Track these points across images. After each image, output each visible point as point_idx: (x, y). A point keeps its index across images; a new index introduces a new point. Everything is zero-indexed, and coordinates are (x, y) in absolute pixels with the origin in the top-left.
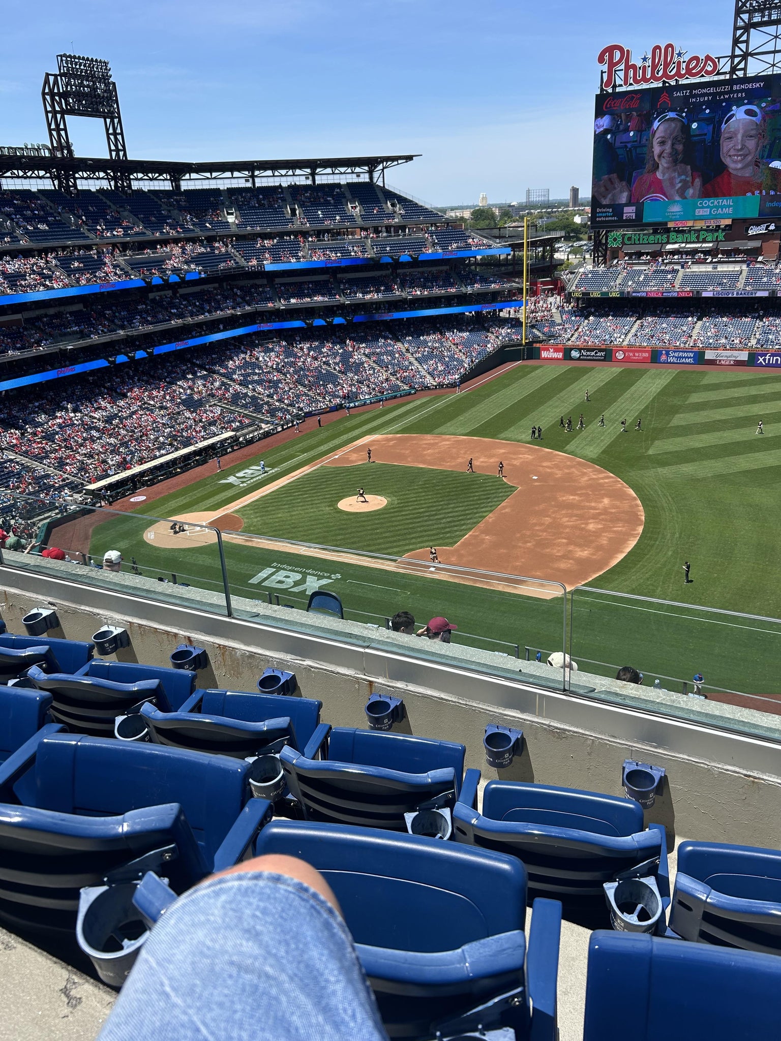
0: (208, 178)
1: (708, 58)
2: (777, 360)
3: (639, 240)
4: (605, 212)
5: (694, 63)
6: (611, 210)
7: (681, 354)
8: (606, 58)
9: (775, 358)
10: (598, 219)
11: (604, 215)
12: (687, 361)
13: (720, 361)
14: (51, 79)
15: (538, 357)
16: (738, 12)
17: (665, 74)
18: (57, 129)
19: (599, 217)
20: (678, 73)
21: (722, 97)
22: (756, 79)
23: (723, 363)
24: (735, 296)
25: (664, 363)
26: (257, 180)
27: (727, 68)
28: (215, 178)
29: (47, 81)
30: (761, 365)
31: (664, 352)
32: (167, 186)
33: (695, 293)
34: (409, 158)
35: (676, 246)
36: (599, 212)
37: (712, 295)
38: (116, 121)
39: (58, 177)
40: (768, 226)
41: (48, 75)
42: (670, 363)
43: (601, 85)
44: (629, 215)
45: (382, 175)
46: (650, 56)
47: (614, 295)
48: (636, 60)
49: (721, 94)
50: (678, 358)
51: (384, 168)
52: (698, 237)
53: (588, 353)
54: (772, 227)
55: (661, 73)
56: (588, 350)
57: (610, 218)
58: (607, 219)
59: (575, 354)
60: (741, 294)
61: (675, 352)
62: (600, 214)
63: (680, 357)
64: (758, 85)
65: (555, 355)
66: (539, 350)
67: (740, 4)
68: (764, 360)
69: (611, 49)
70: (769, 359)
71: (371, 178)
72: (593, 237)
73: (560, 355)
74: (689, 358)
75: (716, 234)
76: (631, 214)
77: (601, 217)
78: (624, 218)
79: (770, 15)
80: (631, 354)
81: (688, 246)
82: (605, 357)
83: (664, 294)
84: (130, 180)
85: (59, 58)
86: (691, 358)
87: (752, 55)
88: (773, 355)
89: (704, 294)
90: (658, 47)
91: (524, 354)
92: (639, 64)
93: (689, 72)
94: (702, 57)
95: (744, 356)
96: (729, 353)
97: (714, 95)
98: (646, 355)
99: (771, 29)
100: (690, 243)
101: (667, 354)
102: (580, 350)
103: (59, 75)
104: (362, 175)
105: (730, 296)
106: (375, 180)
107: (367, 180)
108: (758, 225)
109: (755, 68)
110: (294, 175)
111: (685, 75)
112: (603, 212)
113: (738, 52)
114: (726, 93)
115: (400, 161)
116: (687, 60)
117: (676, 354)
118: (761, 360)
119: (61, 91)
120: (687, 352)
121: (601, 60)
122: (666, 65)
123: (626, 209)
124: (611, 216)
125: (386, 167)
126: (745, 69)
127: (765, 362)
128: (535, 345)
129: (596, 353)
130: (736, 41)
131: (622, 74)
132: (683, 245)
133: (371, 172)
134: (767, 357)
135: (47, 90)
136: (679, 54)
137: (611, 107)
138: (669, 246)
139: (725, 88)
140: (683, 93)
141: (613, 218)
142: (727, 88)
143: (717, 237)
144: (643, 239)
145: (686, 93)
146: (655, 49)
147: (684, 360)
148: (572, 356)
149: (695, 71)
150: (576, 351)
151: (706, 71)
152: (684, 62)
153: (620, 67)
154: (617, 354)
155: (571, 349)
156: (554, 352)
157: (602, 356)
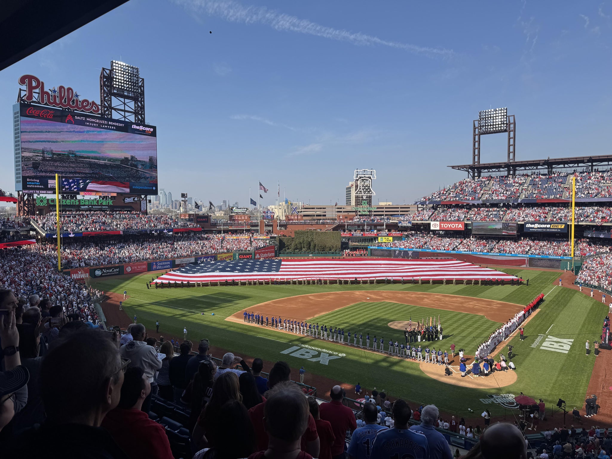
1: (93, 103)
4: (34, 182)
5: (84, 104)
6: (38, 181)
8: (27, 81)
9: (205, 259)
10: (28, 186)
11: (33, 183)
13: (183, 264)
17: (68, 104)
19: (29, 185)
20: (77, 106)
21: (103, 126)
22: (118, 121)
25: (155, 270)
31: (154, 263)
35: (87, 207)
36: (29, 182)
40: (134, 199)
42: (158, 269)
43: (20, 97)
44: (52, 185)
49: (103, 124)
53: (108, 271)
55: (66, 103)
57: (38, 186)
58: (36, 186)
59: (98, 273)
61: (160, 262)
62: (30, 183)
64: (120, 125)
68: (201, 261)
69: (30, 78)
73: (87, 275)
74: (167, 265)
77: (31, 185)
78: (49, 187)
80: (136, 268)
81: (94, 207)
82: (119, 272)
87: (115, 109)
92: (50, 92)
93: (84, 108)
97: (98, 124)
98: (145, 267)
99: (122, 99)
101: (156, 264)
102: (101, 269)
108: (129, 198)
109: (115, 115)
111: (80, 108)
112: (32, 182)
114: (106, 125)
117: (161, 264)
121: (22, 81)
122: (69, 100)
123: (50, 181)
124: (38, 185)
129: (113, 270)
130: (103, 100)
132: (90, 207)
136: (77, 96)
137: (32, 113)
138: (82, 207)
139: (104, 122)
140: (81, 118)
141: (41, 187)
142: (106, 122)
143: (108, 202)
144: (63, 202)
145: (83, 118)
146: (61, 88)
147: (165, 267)
148: (96, 274)
149: (87, 108)
150: (99, 271)
151: (93, 110)
152: (80, 101)
153: (37, 90)
154: (127, 269)
155: (95, 270)
156: (82, 274)
157: (117, 271)
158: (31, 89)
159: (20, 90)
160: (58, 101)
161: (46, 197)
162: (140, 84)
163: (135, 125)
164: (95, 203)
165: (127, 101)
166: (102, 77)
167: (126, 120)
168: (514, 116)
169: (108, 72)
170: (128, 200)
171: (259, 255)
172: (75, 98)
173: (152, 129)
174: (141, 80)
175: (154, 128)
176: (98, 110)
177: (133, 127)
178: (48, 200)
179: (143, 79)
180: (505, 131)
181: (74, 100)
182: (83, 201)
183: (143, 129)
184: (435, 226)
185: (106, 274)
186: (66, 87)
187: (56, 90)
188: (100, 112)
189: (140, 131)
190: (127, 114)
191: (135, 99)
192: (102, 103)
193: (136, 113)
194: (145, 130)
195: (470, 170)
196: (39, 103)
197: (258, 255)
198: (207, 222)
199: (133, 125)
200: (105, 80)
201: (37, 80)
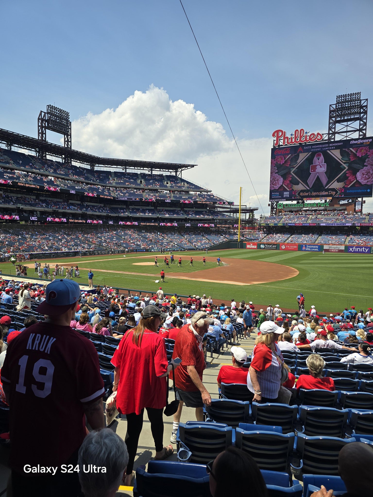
0: (106, 167)
1: (318, 134)
2: (359, 250)
3: (291, 206)
4: (276, 194)
5: (312, 136)
6: (278, 193)
7: (312, 247)
8: (276, 135)
9: (358, 249)
12: (315, 250)
13: (331, 250)
14: (43, 114)
15: (245, 248)
16: (330, 118)
17: (300, 140)
18: (42, 134)
19: (273, 196)
20: (306, 140)
21: (325, 149)
22: (340, 141)
23: (333, 251)
24: (336, 225)
25: (304, 251)
26: (127, 170)
27: (327, 138)
28: (109, 167)
29: (41, 114)
30: (351, 252)
31: (304, 246)
32: (88, 167)
33: (317, 224)
34: (193, 166)
35: (308, 208)
36: (273, 194)
37: (325, 225)
38: (69, 137)
39: (39, 152)
40: (348, 201)
41: (41, 112)
42: (307, 251)
43: (274, 145)
44: (286, 195)
45: (181, 173)
46: (294, 134)
47: (280, 225)
48: (288, 135)
49: (324, 147)
50: (310, 248)
51: (182, 170)
52: (317, 205)
53: (269, 246)
54: (350, 201)
55: (298, 140)
56: (268, 244)
57: (278, 197)
59: (262, 246)
60: (339, 224)
61: (309, 245)
62: (274, 195)
63: (312, 248)
64: (340, 144)
65: (253, 247)
66: (246, 244)
67: (331, 114)
68: (353, 249)
69: (277, 132)
70: (355, 249)
71: (176, 174)
72: (270, 205)
73: (255, 247)
74: (316, 248)
76: (287, 195)
77: (274, 196)
78: (284, 197)
79: (344, 117)
80: (289, 247)
81: (312, 208)
82: (276, 247)
83: (303, 224)
84: (72, 161)
85: (48, 107)
86: (317, 248)
87: (337, 133)
88: (357, 247)
89: (322, 225)
90: (297, 130)
91: (239, 246)
92: (289, 137)
93: (311, 140)
94: (316, 134)
95: (343, 248)
96: (335, 246)
97: (322, 148)
98: (296, 247)
99: (345, 123)
100: (314, 207)
101: (306, 247)
102: (264, 244)
103: (46, 113)
104: (172, 173)
105: (334, 225)
106: (178, 175)
107: (174, 175)
108: (344, 200)
109: (338, 138)
110: (143, 170)
111: (309, 140)
113: (331, 132)
114: (327, 147)
115: (188, 168)
116: (309, 135)
117: (310, 247)
118: (351, 249)
119: (46, 119)
120: (315, 246)
121: (273, 135)
122: (301, 137)
123: (285, 193)
124: (278, 196)
125: (183, 170)
126: (334, 139)
127: (353, 251)
128: (244, 242)
129: (272, 246)
130: (330, 129)
131: (282, 141)
133: (176, 172)
134: (354, 248)
135: (40, 117)
136: (306, 133)
137: (278, 153)
138: (304, 209)
139: (326, 145)
140: (308, 147)
141: (279, 197)
142: (327, 145)
143: (326, 205)
144: (293, 206)
145: (309, 147)
147: (314, 249)
148: (261, 247)
149: (313, 139)
150: (263, 245)
151: (318, 139)
152: (308, 136)
153: (281, 138)
154: (282, 246)
155: (261, 244)
156: (253, 245)
157: (275, 247)
158: (278, 137)
159: (274, 140)
160: (294, 140)
161: (283, 203)
162: (365, 104)
163: (353, 141)
164: (315, 205)
165: (349, 123)
166: (331, 111)
167: (348, 138)
169: (334, 106)
170: (342, 202)
173: (371, 140)
174: (363, 101)
176: (323, 138)
177: (351, 143)
178: (284, 205)
179: (367, 100)
182: (307, 205)
183: (361, 142)
185: (267, 248)
189: (359, 144)
190: (348, 134)
191: (360, 119)
193: (360, 130)
194: (364, 142)
199: (351, 141)
200: (332, 113)
201: (282, 131)
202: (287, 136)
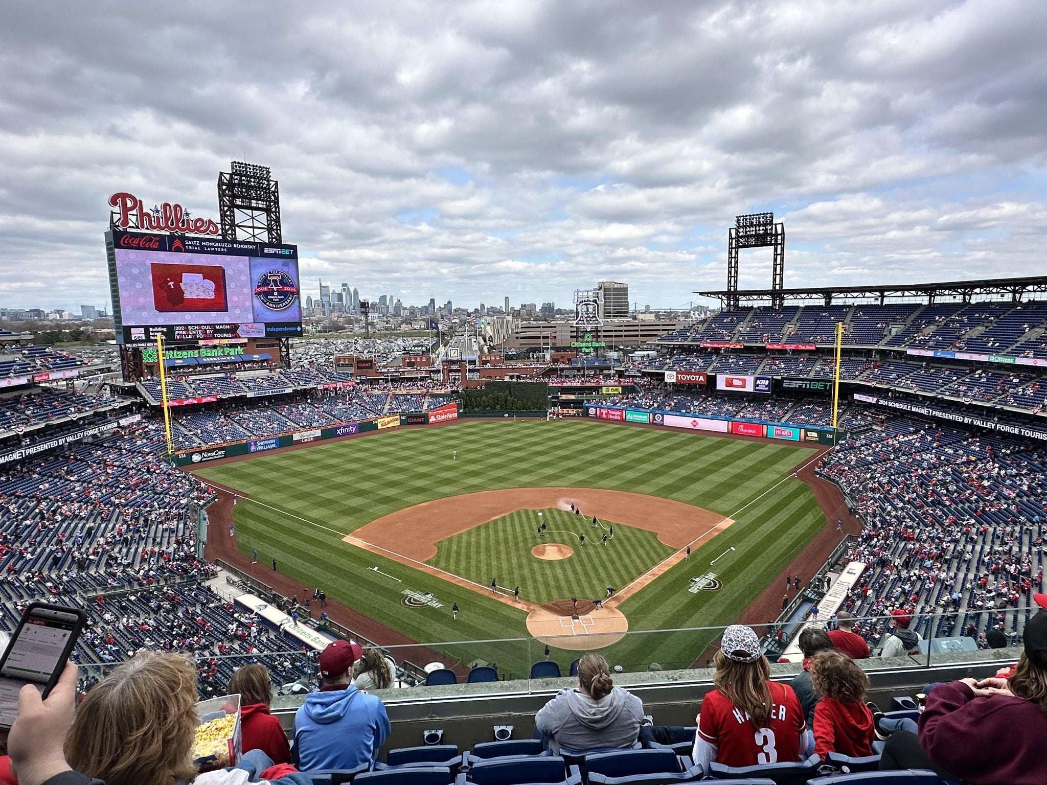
1: (210, 222)
3: (173, 355)
5: (198, 224)
8: (119, 200)
17: (177, 226)
20: (188, 228)
21: (226, 251)
22: (244, 243)
43: (112, 223)
52: (223, 352)
55: (173, 225)
64: (248, 247)
69: (124, 196)
75: (236, 350)
87: (239, 227)
92: (151, 213)
93: (197, 229)
99: (249, 212)
109: (241, 235)
116: (194, 219)
121: (113, 201)
122: (178, 221)
130: (223, 216)
131: (134, 218)
132: (213, 358)
136: (187, 214)
137: (129, 243)
139: (227, 245)
140: (194, 243)
142: (229, 246)
143: (238, 351)
145: (196, 243)
146: (166, 205)
149: (202, 229)
151: (211, 231)
152: (192, 221)
153: (134, 212)
158: (125, 210)
159: (112, 213)
160: (162, 223)
162: (273, 189)
163: (268, 247)
164: (220, 353)
165: (256, 213)
166: (220, 183)
167: (257, 240)
168: (782, 224)
169: (228, 177)
171: (435, 417)
172: (185, 218)
173: (292, 250)
174: (273, 183)
175: (294, 248)
176: (217, 231)
177: (265, 251)
179: (277, 182)
180: (771, 244)
181: (184, 220)
184: (670, 377)
186: (172, 204)
187: (159, 209)
188: (220, 232)
190: (257, 231)
191: (268, 210)
192: (222, 220)
193: (269, 229)
195: (723, 298)
196: (137, 227)
197: (432, 417)
198: (371, 367)
200: (224, 187)
201: (133, 198)
202: (145, 211)
